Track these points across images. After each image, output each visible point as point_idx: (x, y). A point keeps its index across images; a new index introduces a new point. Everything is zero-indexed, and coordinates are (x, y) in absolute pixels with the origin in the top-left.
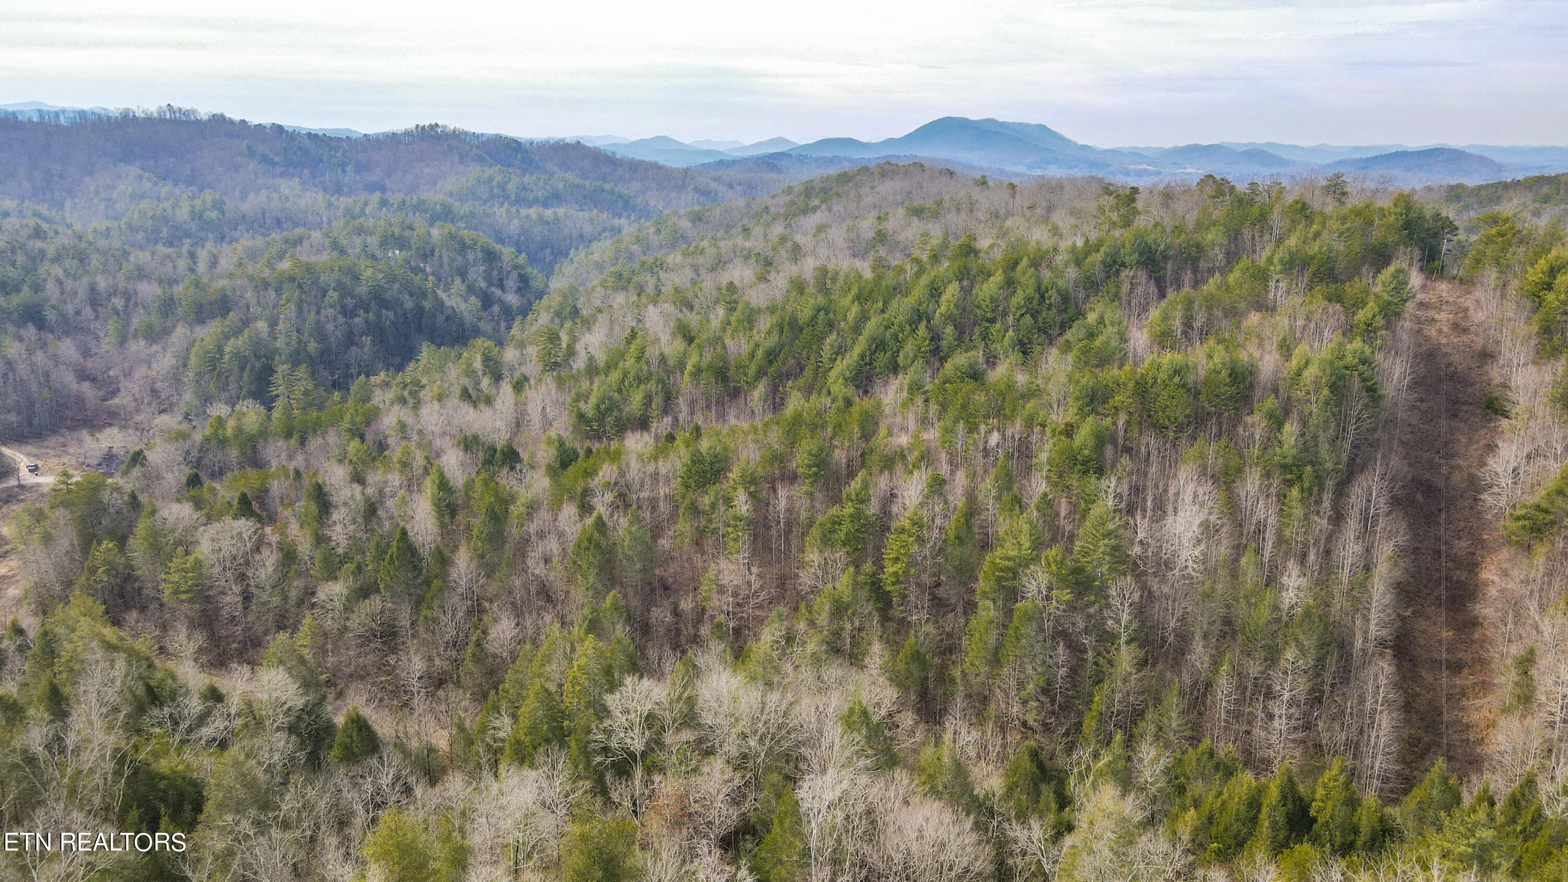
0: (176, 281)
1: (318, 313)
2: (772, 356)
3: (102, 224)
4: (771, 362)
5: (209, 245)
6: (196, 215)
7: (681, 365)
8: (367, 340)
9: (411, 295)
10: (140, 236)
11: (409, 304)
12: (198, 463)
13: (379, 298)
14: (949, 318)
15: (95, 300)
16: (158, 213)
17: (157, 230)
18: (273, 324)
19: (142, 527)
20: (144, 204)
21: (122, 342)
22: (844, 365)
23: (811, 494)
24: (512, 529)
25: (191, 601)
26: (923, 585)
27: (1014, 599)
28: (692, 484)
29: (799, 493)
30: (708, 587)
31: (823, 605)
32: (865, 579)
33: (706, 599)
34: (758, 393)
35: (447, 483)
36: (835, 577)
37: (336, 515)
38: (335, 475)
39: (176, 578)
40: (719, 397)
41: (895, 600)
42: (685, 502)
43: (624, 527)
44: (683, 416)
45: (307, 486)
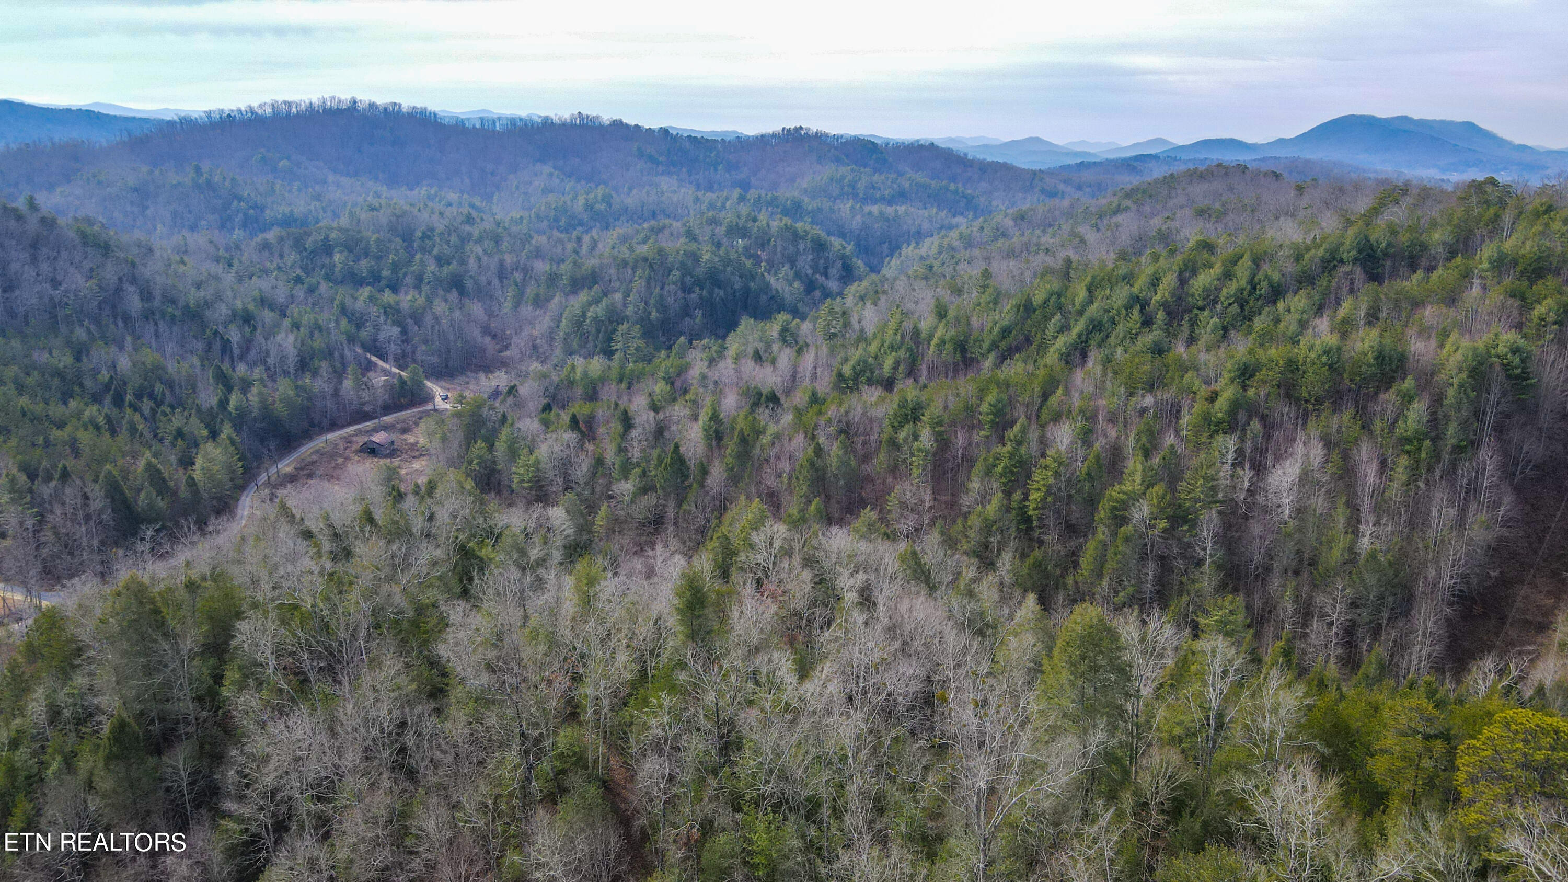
0: (563, 261)
1: (662, 289)
2: (1006, 332)
3: (516, 215)
4: (1004, 337)
5: (594, 233)
6: (589, 207)
7: (931, 337)
8: (699, 313)
9: (741, 277)
10: (545, 223)
11: (738, 284)
12: (554, 397)
13: (714, 278)
14: (1165, 305)
15: (502, 274)
16: (560, 205)
17: (556, 220)
18: (627, 295)
19: (504, 433)
20: (551, 198)
21: (516, 307)
22: (1061, 343)
23: (987, 437)
24: (757, 451)
25: (531, 488)
26: (1057, 512)
27: (1121, 525)
28: (896, 424)
29: (979, 436)
30: (892, 503)
31: (975, 521)
32: (1014, 505)
33: (889, 512)
34: (988, 363)
35: (718, 416)
36: (989, 502)
37: (634, 433)
38: (638, 404)
39: (522, 471)
40: (956, 365)
41: (1035, 523)
42: (885, 437)
43: (835, 451)
44: (923, 379)
45: (618, 413)
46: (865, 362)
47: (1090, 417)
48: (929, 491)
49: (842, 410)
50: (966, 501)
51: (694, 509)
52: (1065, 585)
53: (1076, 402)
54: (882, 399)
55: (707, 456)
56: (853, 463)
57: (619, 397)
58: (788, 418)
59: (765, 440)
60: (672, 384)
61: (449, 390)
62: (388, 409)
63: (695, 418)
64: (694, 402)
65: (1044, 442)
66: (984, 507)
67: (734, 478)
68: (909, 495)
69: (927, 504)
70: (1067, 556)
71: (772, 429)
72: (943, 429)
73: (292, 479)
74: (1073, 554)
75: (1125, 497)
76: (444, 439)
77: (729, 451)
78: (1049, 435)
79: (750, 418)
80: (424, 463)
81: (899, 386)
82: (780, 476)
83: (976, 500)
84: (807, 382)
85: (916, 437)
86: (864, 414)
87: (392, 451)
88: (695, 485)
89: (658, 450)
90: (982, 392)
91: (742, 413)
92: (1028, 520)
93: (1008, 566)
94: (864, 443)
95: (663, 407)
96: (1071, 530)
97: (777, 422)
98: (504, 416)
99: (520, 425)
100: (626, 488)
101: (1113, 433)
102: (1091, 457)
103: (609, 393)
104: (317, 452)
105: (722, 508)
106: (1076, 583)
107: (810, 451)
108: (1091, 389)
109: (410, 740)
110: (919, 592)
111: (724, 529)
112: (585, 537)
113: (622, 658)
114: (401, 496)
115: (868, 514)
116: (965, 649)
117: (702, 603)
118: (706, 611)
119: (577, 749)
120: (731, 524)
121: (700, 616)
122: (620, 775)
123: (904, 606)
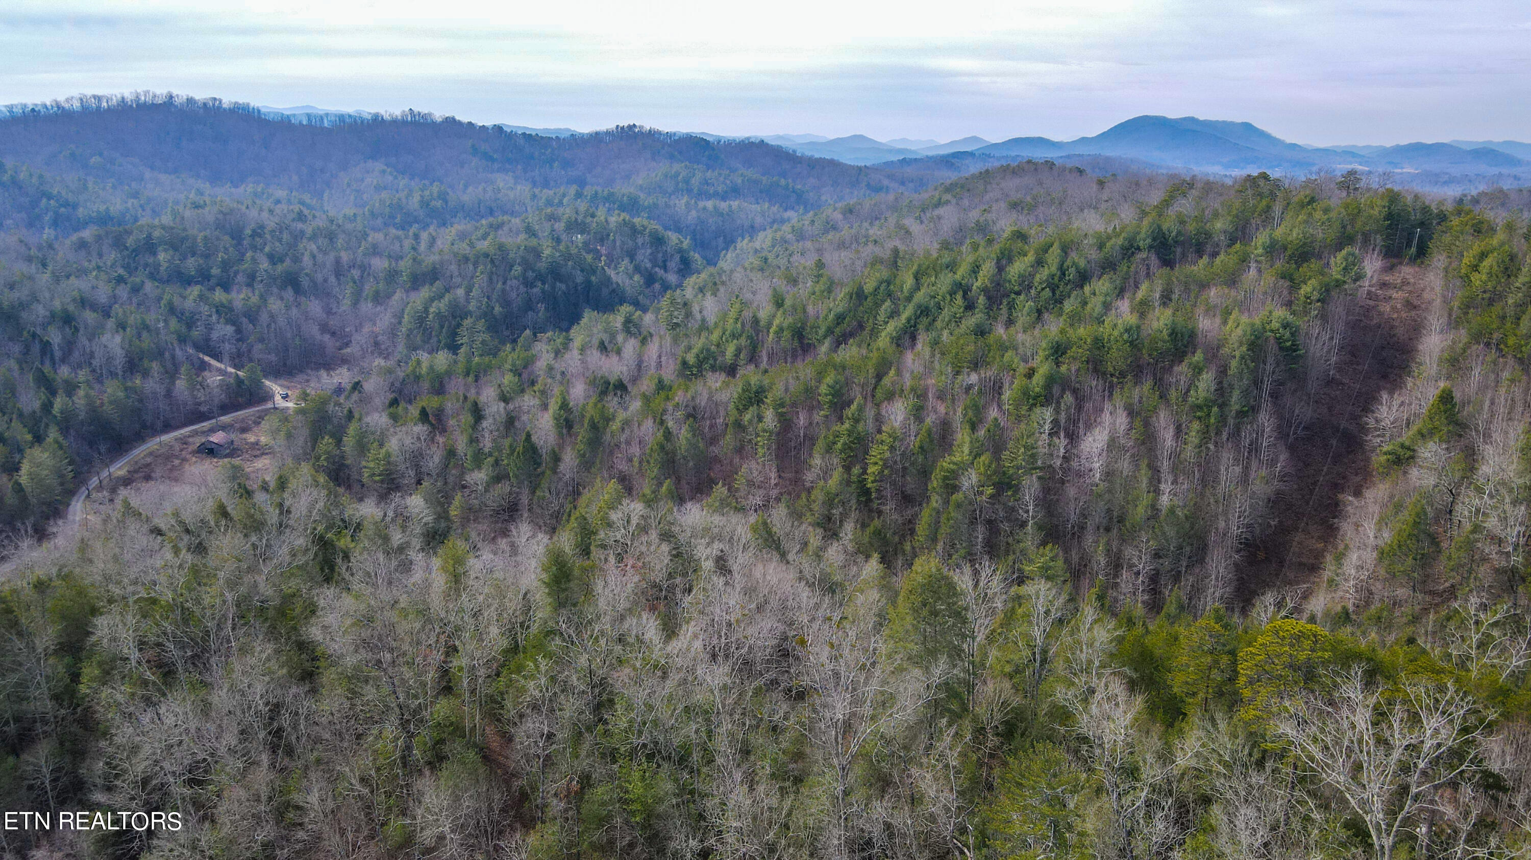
0: (402, 258)
1: (504, 283)
2: (840, 318)
3: (350, 211)
4: (838, 324)
5: (431, 229)
6: (425, 204)
7: (769, 325)
8: (541, 307)
9: (582, 271)
10: (379, 221)
11: (579, 278)
12: (400, 391)
13: (555, 273)
14: (985, 290)
15: (339, 271)
16: (394, 202)
17: (392, 217)
18: (469, 291)
19: (352, 429)
20: (384, 195)
21: (355, 304)
22: (892, 327)
23: (826, 416)
24: (607, 437)
25: (382, 481)
26: (894, 483)
27: (953, 493)
28: (741, 407)
29: (818, 416)
30: (740, 482)
31: (818, 495)
32: (854, 478)
33: (737, 490)
34: (824, 348)
35: (568, 405)
36: (831, 476)
37: (485, 424)
38: (488, 395)
39: (372, 465)
40: (794, 351)
41: (874, 495)
42: (732, 419)
43: (683, 435)
44: (764, 365)
45: (468, 405)
46: (708, 350)
47: (921, 395)
48: (774, 469)
49: (689, 395)
50: (809, 476)
51: (547, 495)
52: (904, 554)
53: (908, 382)
54: (726, 385)
55: (558, 445)
56: (701, 445)
57: (468, 390)
58: (636, 405)
59: (615, 426)
60: (520, 375)
61: (288, 388)
62: (225, 409)
63: (545, 407)
64: (543, 392)
65: (879, 420)
66: (826, 481)
67: (586, 464)
68: (755, 473)
69: (773, 482)
70: (904, 524)
71: (621, 415)
72: (784, 410)
73: (127, 482)
74: (910, 521)
75: (954, 467)
76: (289, 436)
77: (580, 438)
78: (884, 413)
79: (599, 406)
80: (267, 462)
81: (741, 372)
82: (631, 460)
83: (818, 475)
84: (652, 371)
85: (760, 418)
86: (710, 399)
87: (232, 451)
88: (548, 472)
89: (510, 439)
90: (820, 375)
91: (593, 400)
92: (867, 492)
93: (850, 536)
94: (711, 426)
95: (511, 398)
96: (907, 500)
97: (626, 409)
98: (350, 412)
99: (368, 419)
100: (478, 477)
101: (942, 409)
102: (923, 432)
103: (456, 386)
104: (151, 454)
105: (576, 493)
106: (913, 548)
107: (660, 434)
108: (921, 369)
109: (285, 720)
110: (771, 559)
111: (581, 510)
112: (443, 525)
113: (494, 631)
114: (249, 493)
115: (720, 490)
116: (817, 606)
117: (568, 577)
118: (572, 585)
119: (453, 719)
120: (587, 506)
121: (566, 590)
122: (495, 743)
123: (758, 572)
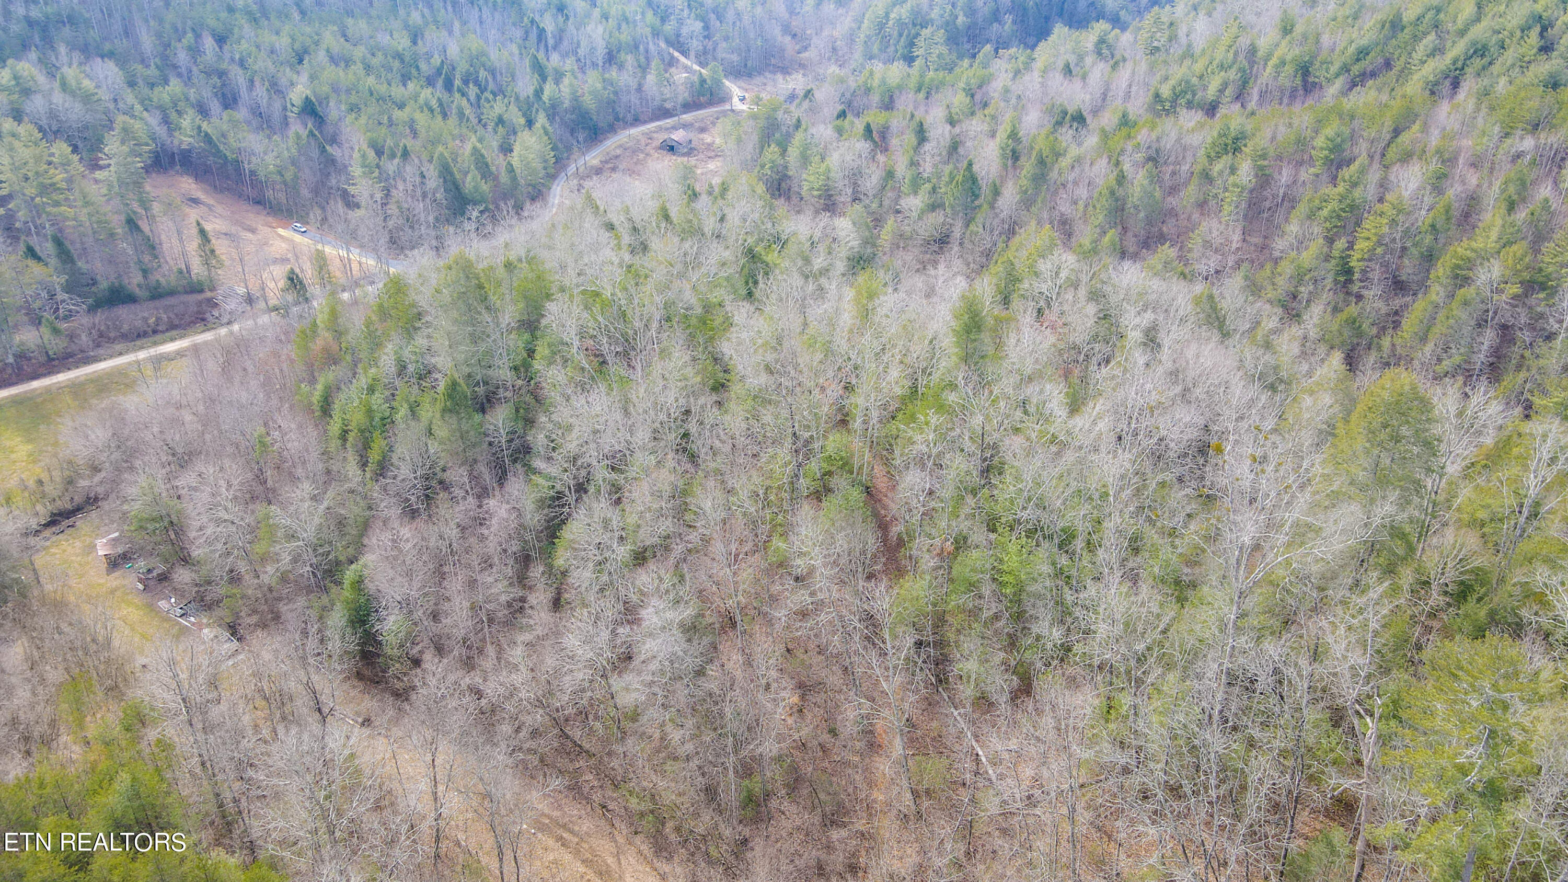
2: (1362, 53)
4: (1358, 60)
12: (850, 103)
19: (798, 139)
23: (1317, 176)
24: (1054, 175)
25: (820, 197)
26: (1385, 265)
27: (1461, 286)
28: (1213, 154)
29: (1306, 174)
30: (1195, 243)
31: (1286, 268)
32: (1336, 253)
33: (1190, 250)
34: (1333, 90)
35: (1016, 134)
36: (1306, 249)
37: (927, 147)
38: (935, 117)
39: (812, 178)
40: (1294, 90)
41: (1357, 276)
42: (1198, 168)
43: (1139, 180)
44: (1252, 105)
45: (914, 124)
47: (1449, 160)
48: (1238, 231)
49: (1154, 136)
50: (1279, 244)
51: (981, 230)
52: (1379, 348)
53: (1434, 140)
54: (1201, 126)
55: (1001, 177)
56: (1158, 194)
57: (916, 108)
58: (1092, 141)
59: (1065, 162)
60: (972, 96)
61: (746, 90)
62: (688, 107)
63: (993, 134)
64: (993, 117)
65: (1384, 185)
66: (1299, 253)
67: (1027, 202)
68: (1215, 233)
69: (1234, 246)
70: (1388, 315)
71: (1074, 151)
72: (1266, 163)
73: (598, 171)
74: (1396, 313)
75: (1473, 255)
76: (739, 141)
77: (1024, 172)
78: (1392, 177)
79: (1051, 138)
80: (719, 164)
81: (1222, 111)
82: (1076, 203)
83: (1291, 245)
84: (1119, 101)
85: (1233, 170)
86: (1179, 140)
87: (690, 152)
88: (985, 206)
89: (951, 166)
90: (1319, 124)
91: (1044, 132)
92: (1349, 272)
93: (1316, 320)
94: (1174, 173)
95: (959, 121)
96: (1399, 286)
97: (1080, 144)
98: (799, 121)
99: (813, 131)
100: (914, 203)
101: (1473, 179)
102: (1440, 207)
103: (905, 102)
104: (621, 146)
105: (1011, 232)
106: (1393, 345)
107: (1112, 177)
108: (1457, 126)
109: (693, 427)
110: (1209, 339)
111: (1010, 254)
112: (869, 251)
113: (895, 373)
114: (695, 195)
115: (1167, 251)
116: (1252, 403)
117: (979, 327)
118: (982, 336)
119: (843, 454)
120: (1017, 250)
121: (975, 340)
122: (881, 483)
123: (1190, 353)
